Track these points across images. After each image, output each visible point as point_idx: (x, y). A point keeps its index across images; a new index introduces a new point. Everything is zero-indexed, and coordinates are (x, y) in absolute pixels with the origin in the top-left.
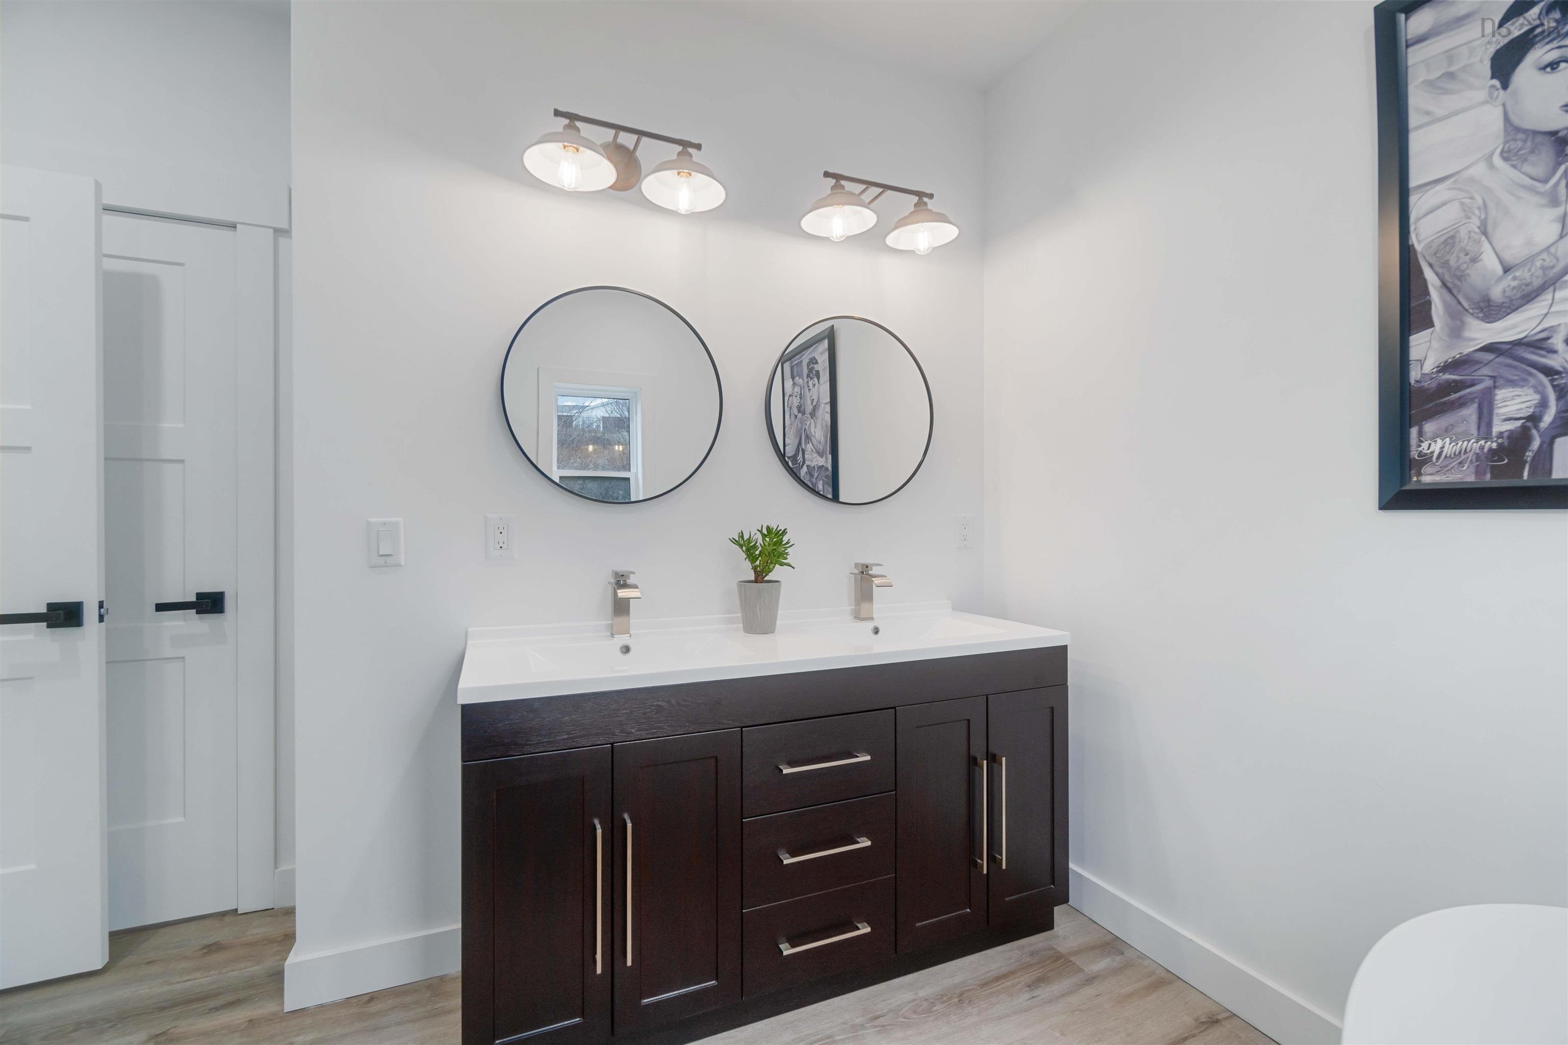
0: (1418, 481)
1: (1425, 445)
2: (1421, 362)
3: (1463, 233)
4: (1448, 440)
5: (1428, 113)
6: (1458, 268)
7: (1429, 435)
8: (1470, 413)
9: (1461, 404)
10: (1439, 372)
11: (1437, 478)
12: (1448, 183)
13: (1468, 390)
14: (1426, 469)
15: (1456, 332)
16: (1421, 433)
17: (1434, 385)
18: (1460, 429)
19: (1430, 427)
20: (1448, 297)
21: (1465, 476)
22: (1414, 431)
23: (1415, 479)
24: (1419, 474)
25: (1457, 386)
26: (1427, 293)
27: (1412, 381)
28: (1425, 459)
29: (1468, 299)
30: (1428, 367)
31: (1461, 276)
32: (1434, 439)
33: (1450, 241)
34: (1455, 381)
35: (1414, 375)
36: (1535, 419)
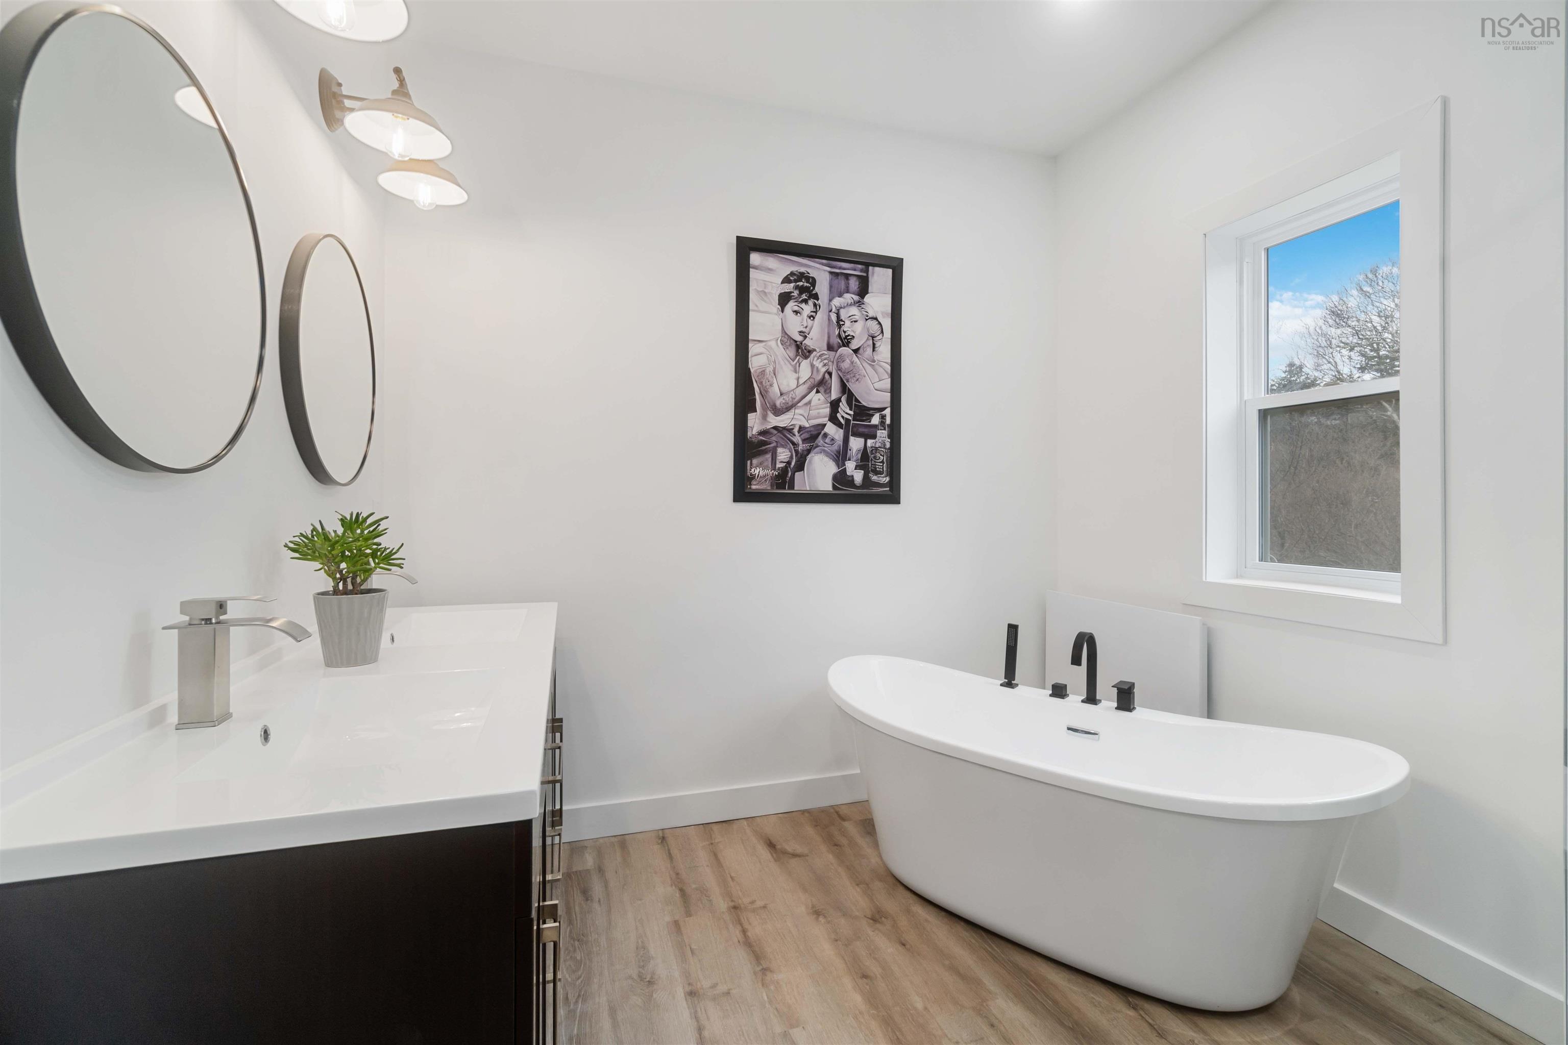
0: (750, 488)
1: (753, 470)
2: (752, 428)
3: (767, 371)
4: (761, 468)
5: (757, 306)
6: (766, 387)
7: (754, 465)
8: (769, 456)
9: (765, 452)
10: (758, 435)
11: (757, 487)
12: (764, 344)
13: (769, 446)
14: (754, 482)
15: (764, 417)
16: (751, 464)
17: (756, 441)
18: (765, 464)
19: (755, 461)
20: (762, 398)
21: (765, 487)
22: (749, 462)
23: (749, 487)
24: (751, 485)
25: (765, 443)
26: (755, 395)
27: (749, 437)
28: (753, 477)
29: (769, 403)
30: (755, 431)
31: (767, 392)
32: (756, 467)
33: (763, 373)
34: (764, 440)
35: (749, 434)
36: (789, 463)
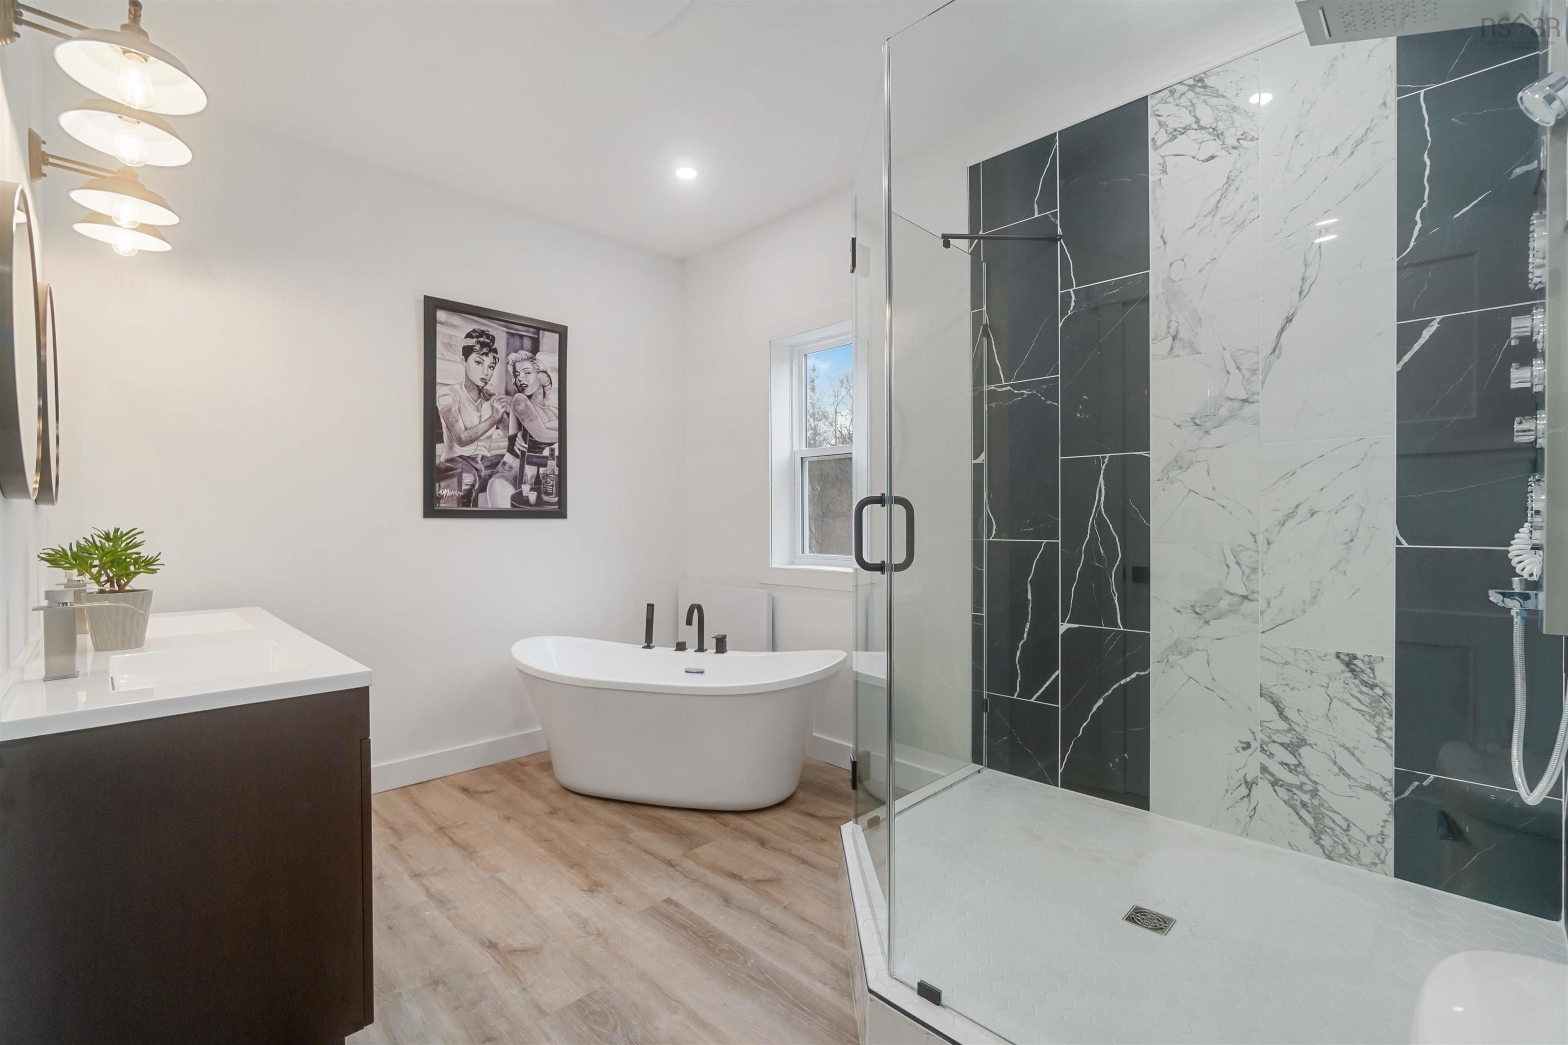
0: (439, 506)
1: (441, 491)
2: (440, 456)
3: (453, 409)
4: (448, 490)
5: (443, 355)
6: (452, 422)
7: (442, 487)
8: (455, 480)
9: (452, 476)
10: (445, 462)
11: (445, 505)
12: (449, 387)
13: (455, 471)
14: (442, 501)
15: (451, 448)
16: (439, 486)
17: (444, 467)
18: (452, 486)
19: (443, 484)
20: (449, 433)
21: (453, 505)
22: (437, 485)
23: (438, 505)
24: (439, 503)
25: (451, 469)
26: (442, 429)
27: (437, 464)
28: (441, 497)
29: (455, 436)
30: (443, 459)
31: (453, 426)
32: (444, 489)
33: (449, 410)
34: (451, 467)
35: (437, 461)
36: (473, 486)
